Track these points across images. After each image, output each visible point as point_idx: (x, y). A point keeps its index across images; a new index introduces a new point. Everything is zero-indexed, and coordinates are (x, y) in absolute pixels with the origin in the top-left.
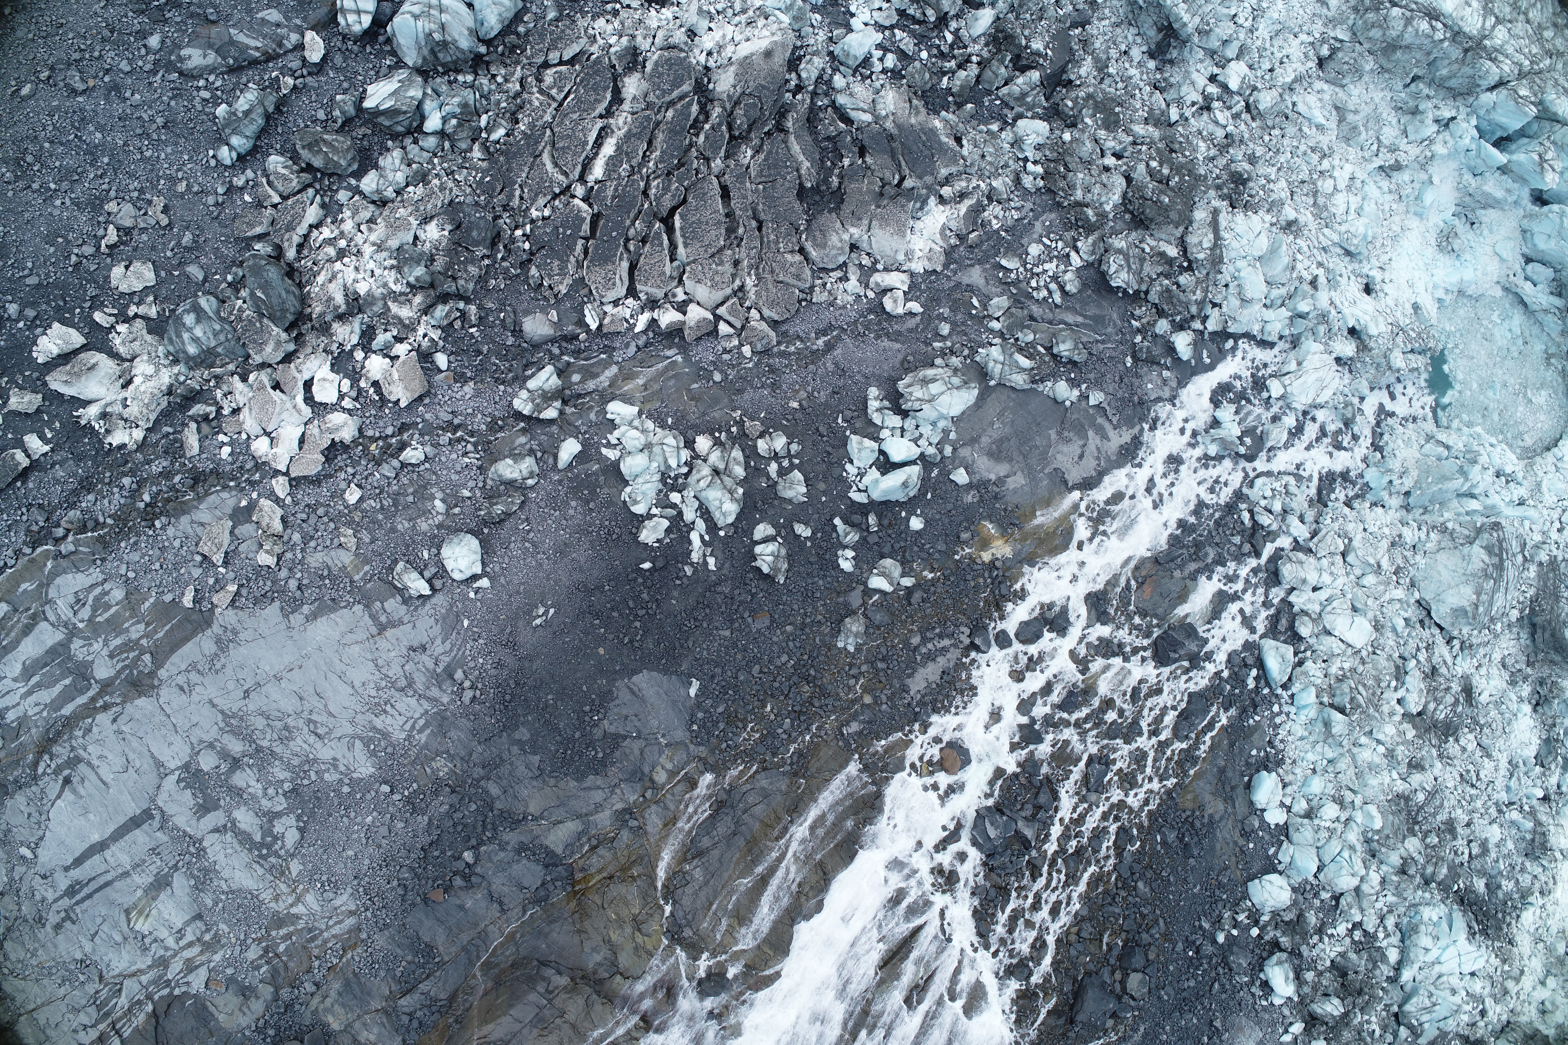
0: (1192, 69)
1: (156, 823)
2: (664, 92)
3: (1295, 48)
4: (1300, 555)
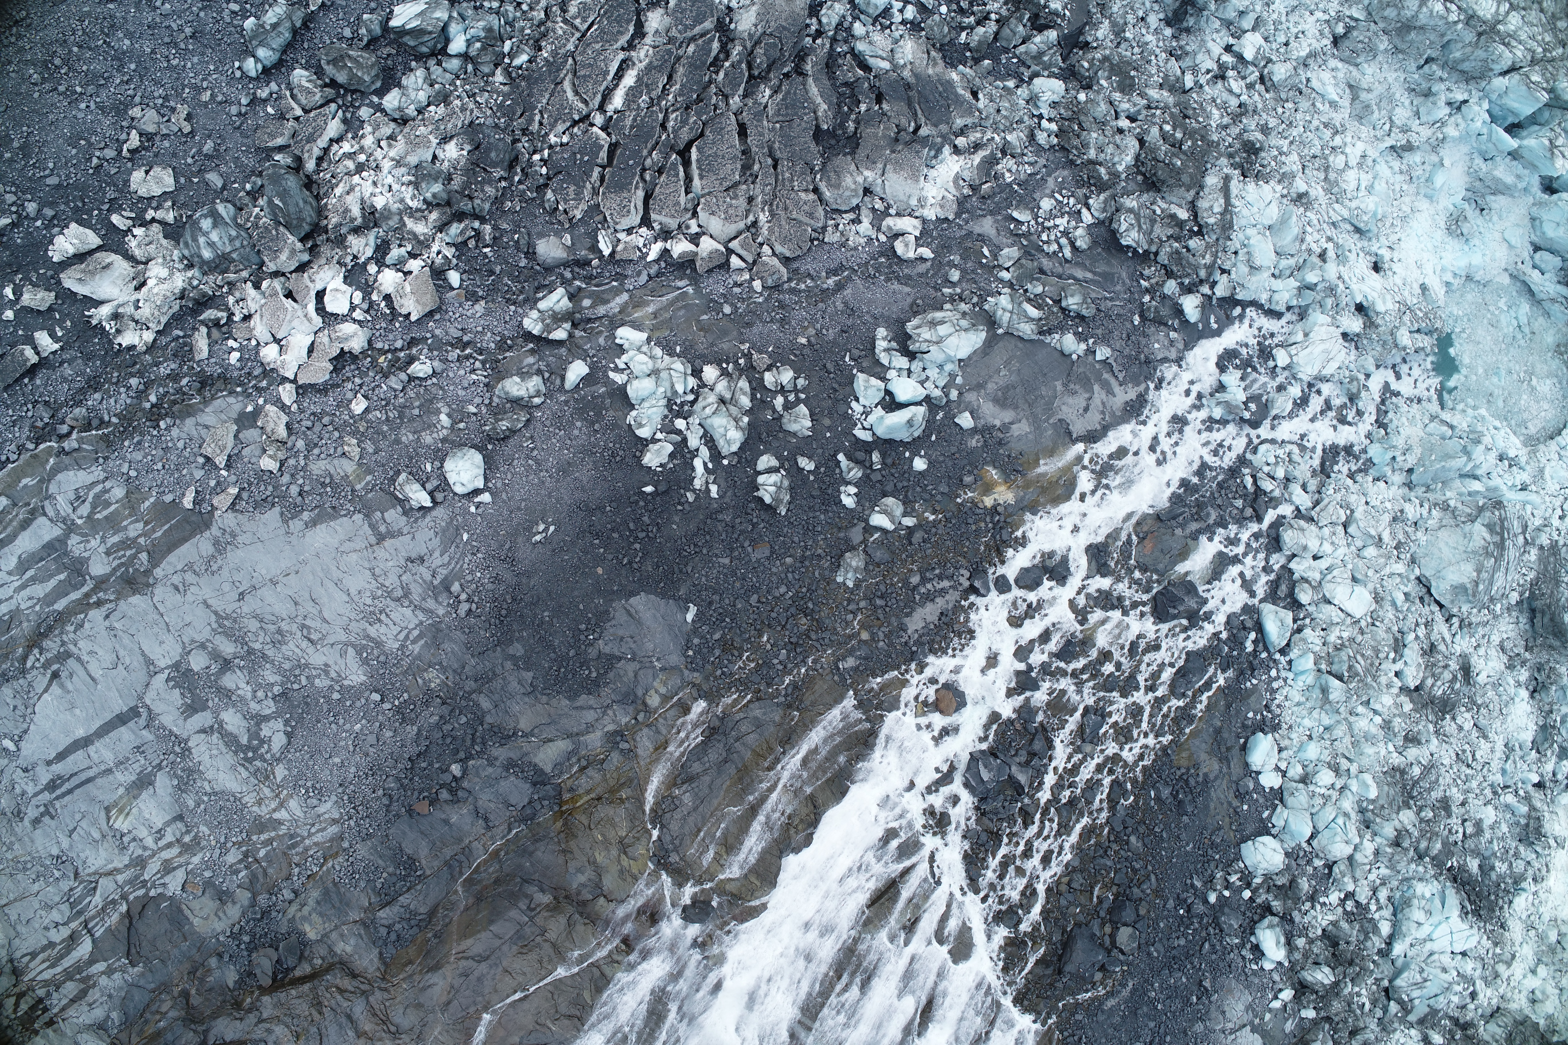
0: (1208, 38)
1: (142, 721)
2: (686, 28)
3: (1310, 24)
4: (1302, 523)
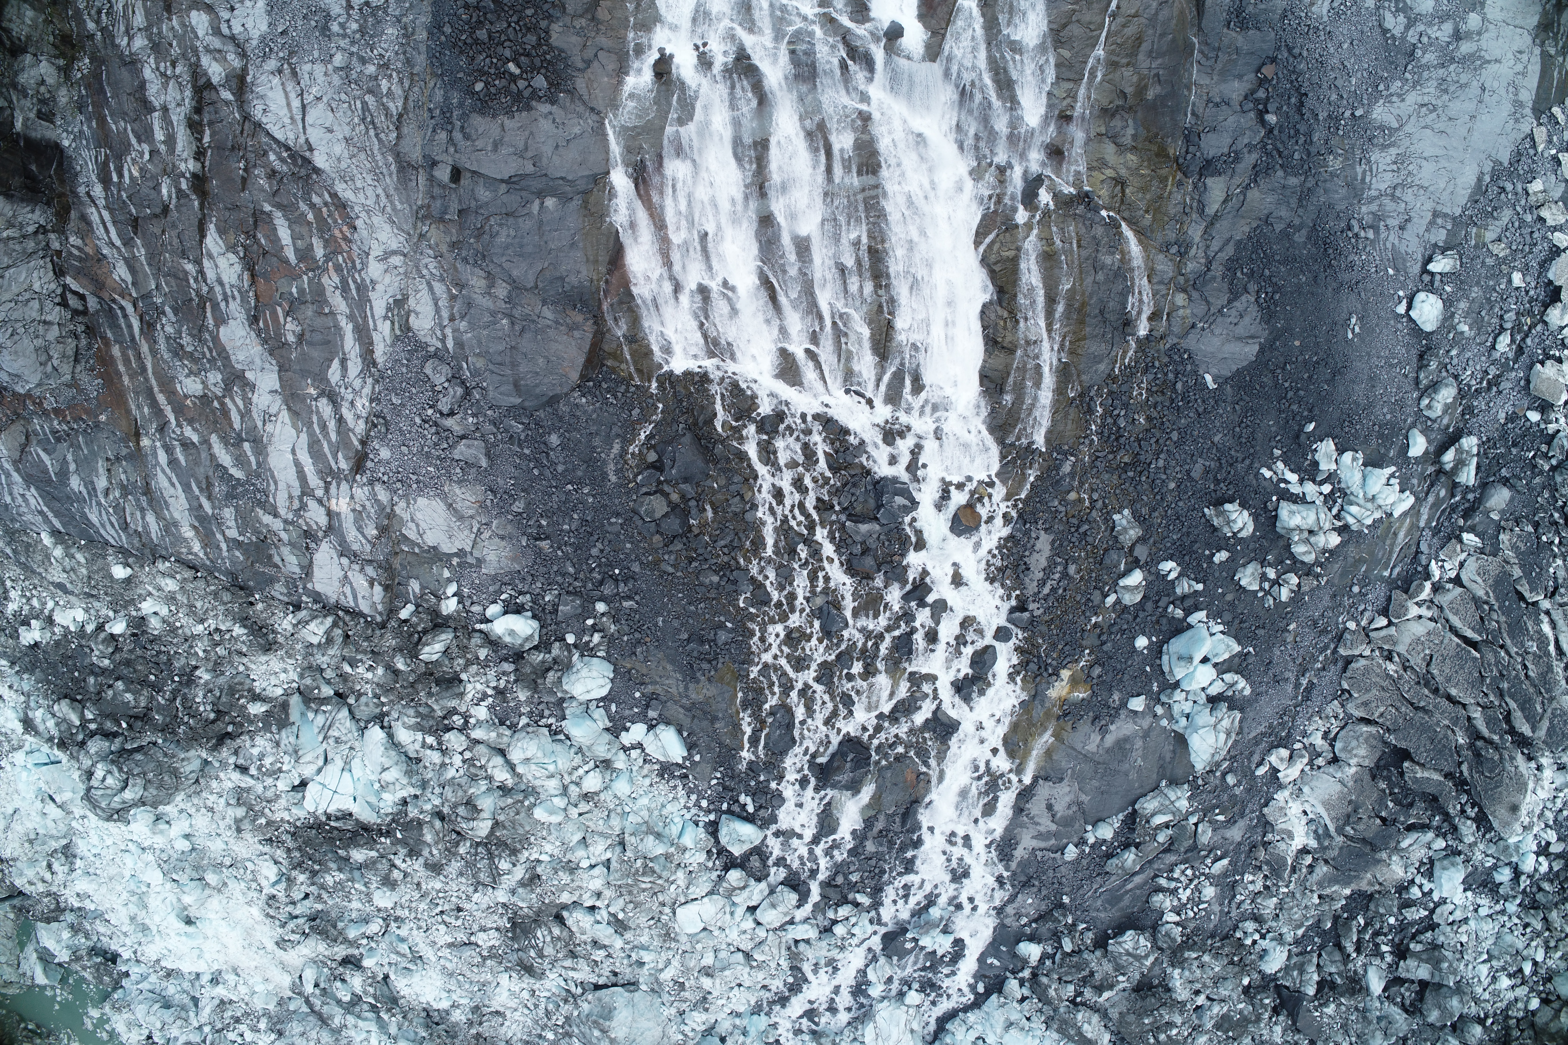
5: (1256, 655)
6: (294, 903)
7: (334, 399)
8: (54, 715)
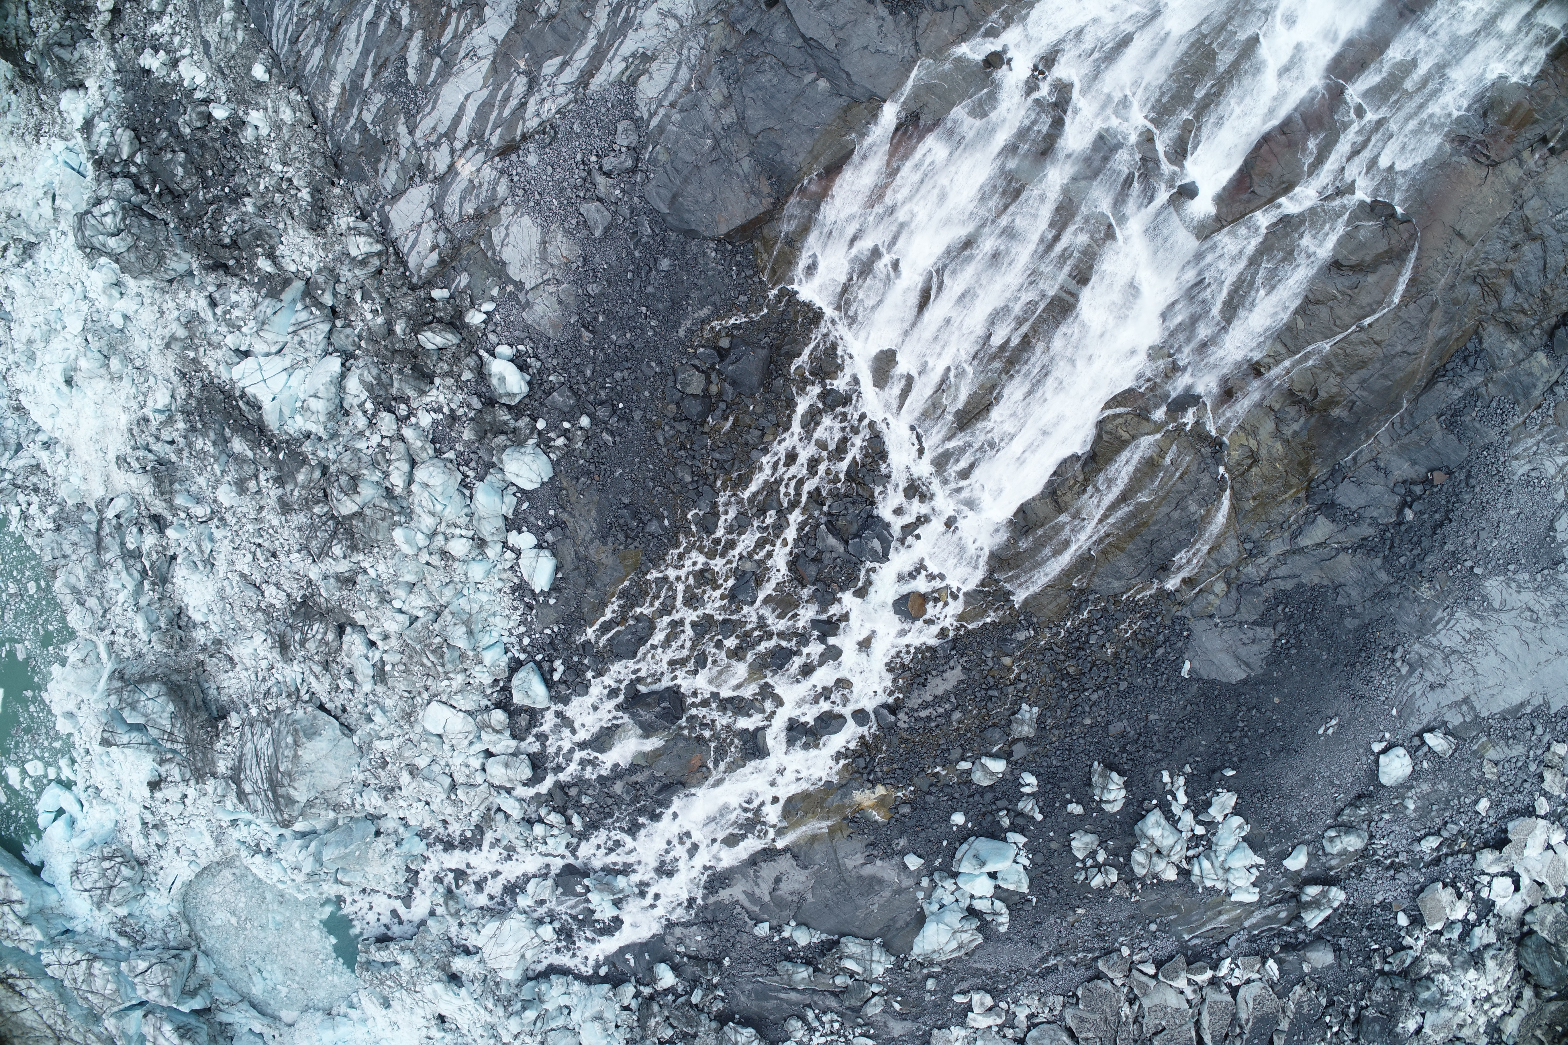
4: (508, 785)
5: (1034, 908)
6: (158, 439)
7: (533, 84)
8: (113, 135)
